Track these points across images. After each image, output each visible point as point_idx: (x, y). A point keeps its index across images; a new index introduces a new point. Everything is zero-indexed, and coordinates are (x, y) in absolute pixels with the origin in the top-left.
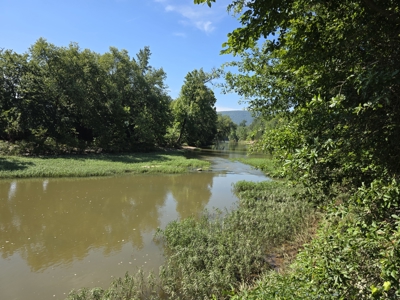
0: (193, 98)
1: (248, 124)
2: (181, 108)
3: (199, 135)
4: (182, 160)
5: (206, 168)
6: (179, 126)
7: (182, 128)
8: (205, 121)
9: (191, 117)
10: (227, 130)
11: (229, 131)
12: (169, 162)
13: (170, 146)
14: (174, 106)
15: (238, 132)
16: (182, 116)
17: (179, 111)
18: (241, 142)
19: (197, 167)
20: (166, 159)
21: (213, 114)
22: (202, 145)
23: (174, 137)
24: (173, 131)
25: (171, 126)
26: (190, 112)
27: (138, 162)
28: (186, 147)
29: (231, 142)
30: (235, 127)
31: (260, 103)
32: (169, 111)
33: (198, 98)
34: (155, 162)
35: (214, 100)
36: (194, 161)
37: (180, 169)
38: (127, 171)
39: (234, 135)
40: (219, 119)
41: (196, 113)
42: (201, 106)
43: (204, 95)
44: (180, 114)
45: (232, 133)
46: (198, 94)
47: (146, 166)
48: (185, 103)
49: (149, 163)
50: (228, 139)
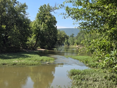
0: (43, 20)
1: (75, 36)
2: (36, 26)
3: (47, 42)
4: (37, 57)
5: (52, 62)
6: (35, 37)
7: (37, 38)
8: (51, 34)
9: (42, 32)
10: (63, 39)
11: (64, 40)
12: (29, 58)
13: (29, 49)
14: (32, 25)
15: (69, 41)
16: (37, 31)
17: (35, 28)
18: (71, 46)
19: (46, 61)
20: (28, 56)
21: (55, 30)
22: (49, 48)
23: (32, 44)
24: (32, 40)
25: (31, 37)
26: (42, 29)
27: (11, 58)
28: (39, 49)
29: (65, 46)
30: (67, 38)
31: (85, 24)
32: (30, 28)
33: (46, 21)
34: (21, 58)
35: (55, 22)
36: (44, 58)
37: (36, 62)
38: (3, 64)
39: (67, 42)
40: (59, 33)
41: (45, 29)
42: (48, 25)
43: (50, 19)
44: (36, 30)
45: (66, 41)
46: (46, 18)
47: (15, 61)
48: (39, 23)
49: (17, 59)
50: (63, 45)
